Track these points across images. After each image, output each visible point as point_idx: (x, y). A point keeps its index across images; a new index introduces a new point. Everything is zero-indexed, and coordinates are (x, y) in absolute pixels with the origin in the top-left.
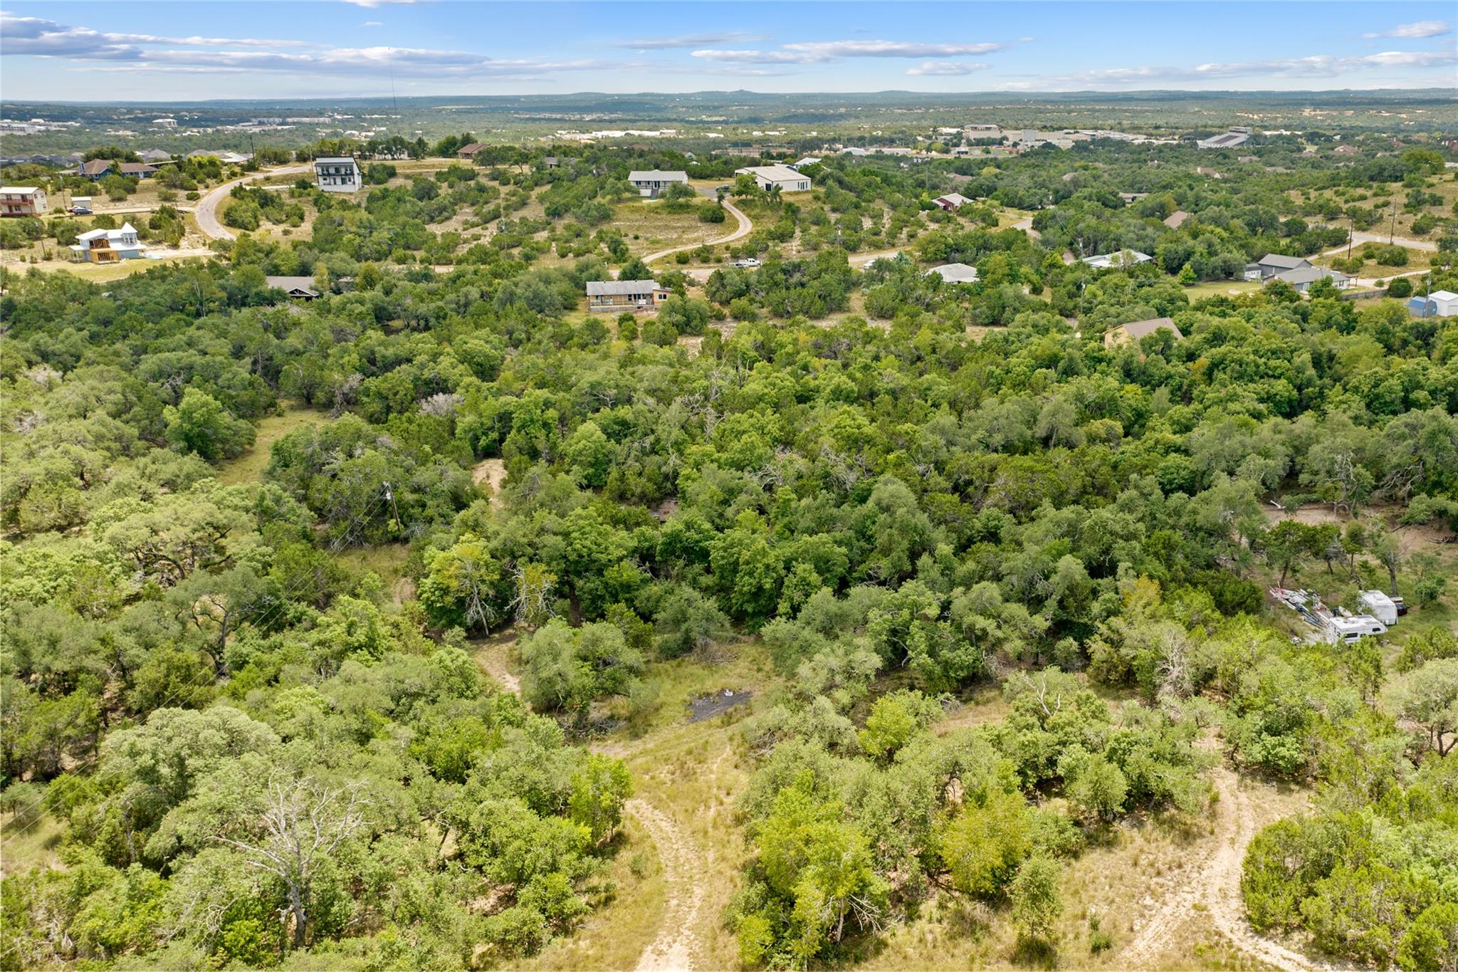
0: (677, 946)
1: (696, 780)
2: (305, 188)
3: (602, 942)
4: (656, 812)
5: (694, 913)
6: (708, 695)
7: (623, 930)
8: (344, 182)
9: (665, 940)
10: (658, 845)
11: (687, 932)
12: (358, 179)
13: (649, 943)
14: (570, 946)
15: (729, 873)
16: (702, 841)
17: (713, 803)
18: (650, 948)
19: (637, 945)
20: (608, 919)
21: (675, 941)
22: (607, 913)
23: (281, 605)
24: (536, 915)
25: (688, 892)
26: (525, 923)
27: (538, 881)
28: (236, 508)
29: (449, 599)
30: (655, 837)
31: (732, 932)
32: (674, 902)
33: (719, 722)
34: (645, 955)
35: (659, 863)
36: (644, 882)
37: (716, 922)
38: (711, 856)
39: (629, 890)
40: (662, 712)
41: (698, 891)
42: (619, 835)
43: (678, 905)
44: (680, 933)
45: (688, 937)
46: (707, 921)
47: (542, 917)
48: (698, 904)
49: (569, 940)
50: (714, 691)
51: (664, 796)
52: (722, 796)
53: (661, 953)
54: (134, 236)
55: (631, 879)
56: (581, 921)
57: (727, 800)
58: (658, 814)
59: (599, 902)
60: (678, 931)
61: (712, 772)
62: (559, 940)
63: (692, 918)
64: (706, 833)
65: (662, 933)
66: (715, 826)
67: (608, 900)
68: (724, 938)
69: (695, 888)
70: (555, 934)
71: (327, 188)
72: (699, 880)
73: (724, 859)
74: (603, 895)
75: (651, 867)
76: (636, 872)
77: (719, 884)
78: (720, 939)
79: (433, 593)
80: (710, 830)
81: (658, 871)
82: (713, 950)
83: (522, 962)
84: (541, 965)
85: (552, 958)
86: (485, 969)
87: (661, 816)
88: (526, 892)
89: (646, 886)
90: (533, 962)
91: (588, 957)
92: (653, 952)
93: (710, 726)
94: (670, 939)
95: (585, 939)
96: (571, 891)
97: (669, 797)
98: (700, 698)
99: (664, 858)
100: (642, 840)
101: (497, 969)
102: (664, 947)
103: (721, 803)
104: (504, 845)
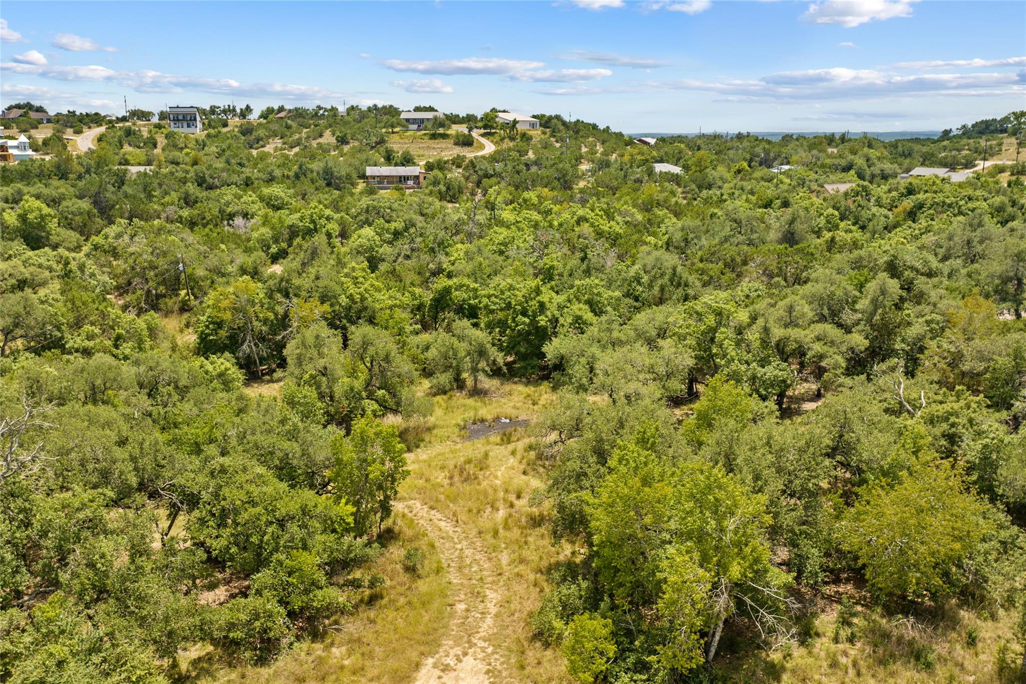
0: (469, 661)
1: (479, 484)
2: (160, 129)
3: (365, 649)
4: (433, 512)
5: (489, 621)
6: (483, 421)
7: (394, 637)
8: (189, 126)
9: (452, 652)
10: (437, 544)
11: (481, 644)
12: (199, 125)
13: (431, 654)
14: (319, 653)
15: (532, 577)
16: (493, 541)
17: (500, 505)
18: (430, 661)
19: (414, 655)
20: (373, 622)
21: (465, 654)
22: (372, 614)
23: (62, 338)
24: (273, 606)
25: (479, 596)
26: (257, 617)
27: (280, 563)
28: (40, 266)
29: (223, 333)
30: (433, 535)
31: (547, 645)
32: (460, 607)
33: (498, 439)
34: (423, 671)
35: (439, 562)
36: (420, 583)
37: (521, 632)
38: (505, 558)
39: (401, 589)
40: (435, 432)
41: (493, 596)
42: (389, 531)
43: (467, 610)
44: (472, 645)
45: (483, 650)
46: (509, 631)
47: (282, 610)
48: (494, 610)
49: (318, 647)
50: (489, 417)
51: (442, 497)
52: (512, 497)
53: (446, 668)
54: (27, 145)
55: (404, 577)
56: (336, 622)
57: (519, 503)
58: (436, 515)
59: (362, 601)
60: (469, 642)
61: (496, 477)
62: (305, 645)
63: (487, 625)
64: (496, 533)
65: (448, 643)
66: (506, 527)
67: (372, 600)
68: (534, 653)
69: (488, 592)
70: (298, 638)
71: (176, 130)
72: (493, 582)
73: (522, 561)
74: (367, 592)
75: (428, 565)
76: (411, 570)
77: (520, 588)
78: (530, 653)
79: (207, 327)
80: (501, 531)
81: (438, 571)
82: (522, 667)
83: (250, 671)
84: (276, 674)
85: (292, 666)
86: (197, 677)
87: (439, 516)
88: (263, 577)
89: (422, 586)
90: (265, 672)
91: (342, 668)
92: (435, 666)
93: (488, 443)
94: (458, 651)
95: (341, 645)
96: (323, 580)
97: (448, 497)
98: (474, 423)
99: (445, 556)
100: (416, 537)
101: (215, 679)
102: (450, 661)
103: (512, 506)
104: (236, 512)
